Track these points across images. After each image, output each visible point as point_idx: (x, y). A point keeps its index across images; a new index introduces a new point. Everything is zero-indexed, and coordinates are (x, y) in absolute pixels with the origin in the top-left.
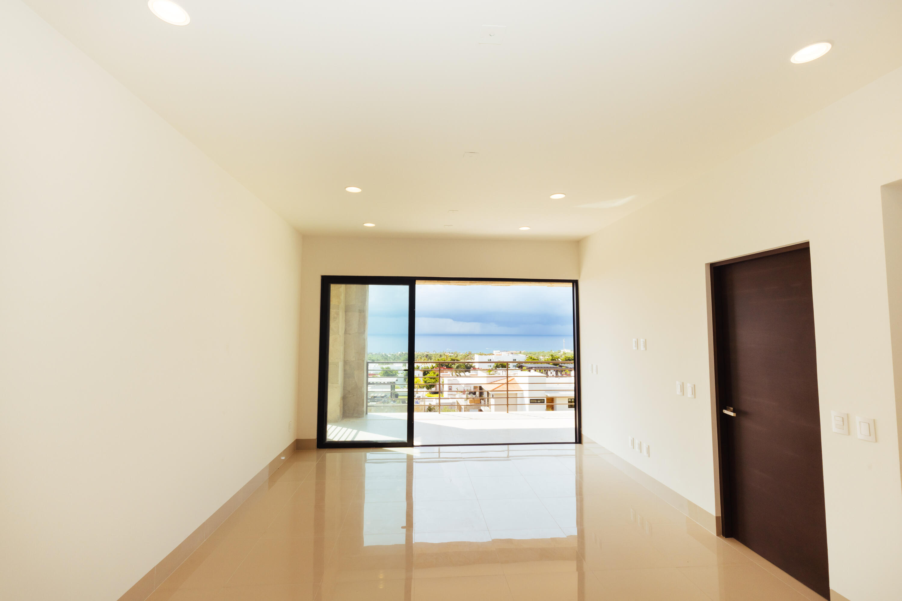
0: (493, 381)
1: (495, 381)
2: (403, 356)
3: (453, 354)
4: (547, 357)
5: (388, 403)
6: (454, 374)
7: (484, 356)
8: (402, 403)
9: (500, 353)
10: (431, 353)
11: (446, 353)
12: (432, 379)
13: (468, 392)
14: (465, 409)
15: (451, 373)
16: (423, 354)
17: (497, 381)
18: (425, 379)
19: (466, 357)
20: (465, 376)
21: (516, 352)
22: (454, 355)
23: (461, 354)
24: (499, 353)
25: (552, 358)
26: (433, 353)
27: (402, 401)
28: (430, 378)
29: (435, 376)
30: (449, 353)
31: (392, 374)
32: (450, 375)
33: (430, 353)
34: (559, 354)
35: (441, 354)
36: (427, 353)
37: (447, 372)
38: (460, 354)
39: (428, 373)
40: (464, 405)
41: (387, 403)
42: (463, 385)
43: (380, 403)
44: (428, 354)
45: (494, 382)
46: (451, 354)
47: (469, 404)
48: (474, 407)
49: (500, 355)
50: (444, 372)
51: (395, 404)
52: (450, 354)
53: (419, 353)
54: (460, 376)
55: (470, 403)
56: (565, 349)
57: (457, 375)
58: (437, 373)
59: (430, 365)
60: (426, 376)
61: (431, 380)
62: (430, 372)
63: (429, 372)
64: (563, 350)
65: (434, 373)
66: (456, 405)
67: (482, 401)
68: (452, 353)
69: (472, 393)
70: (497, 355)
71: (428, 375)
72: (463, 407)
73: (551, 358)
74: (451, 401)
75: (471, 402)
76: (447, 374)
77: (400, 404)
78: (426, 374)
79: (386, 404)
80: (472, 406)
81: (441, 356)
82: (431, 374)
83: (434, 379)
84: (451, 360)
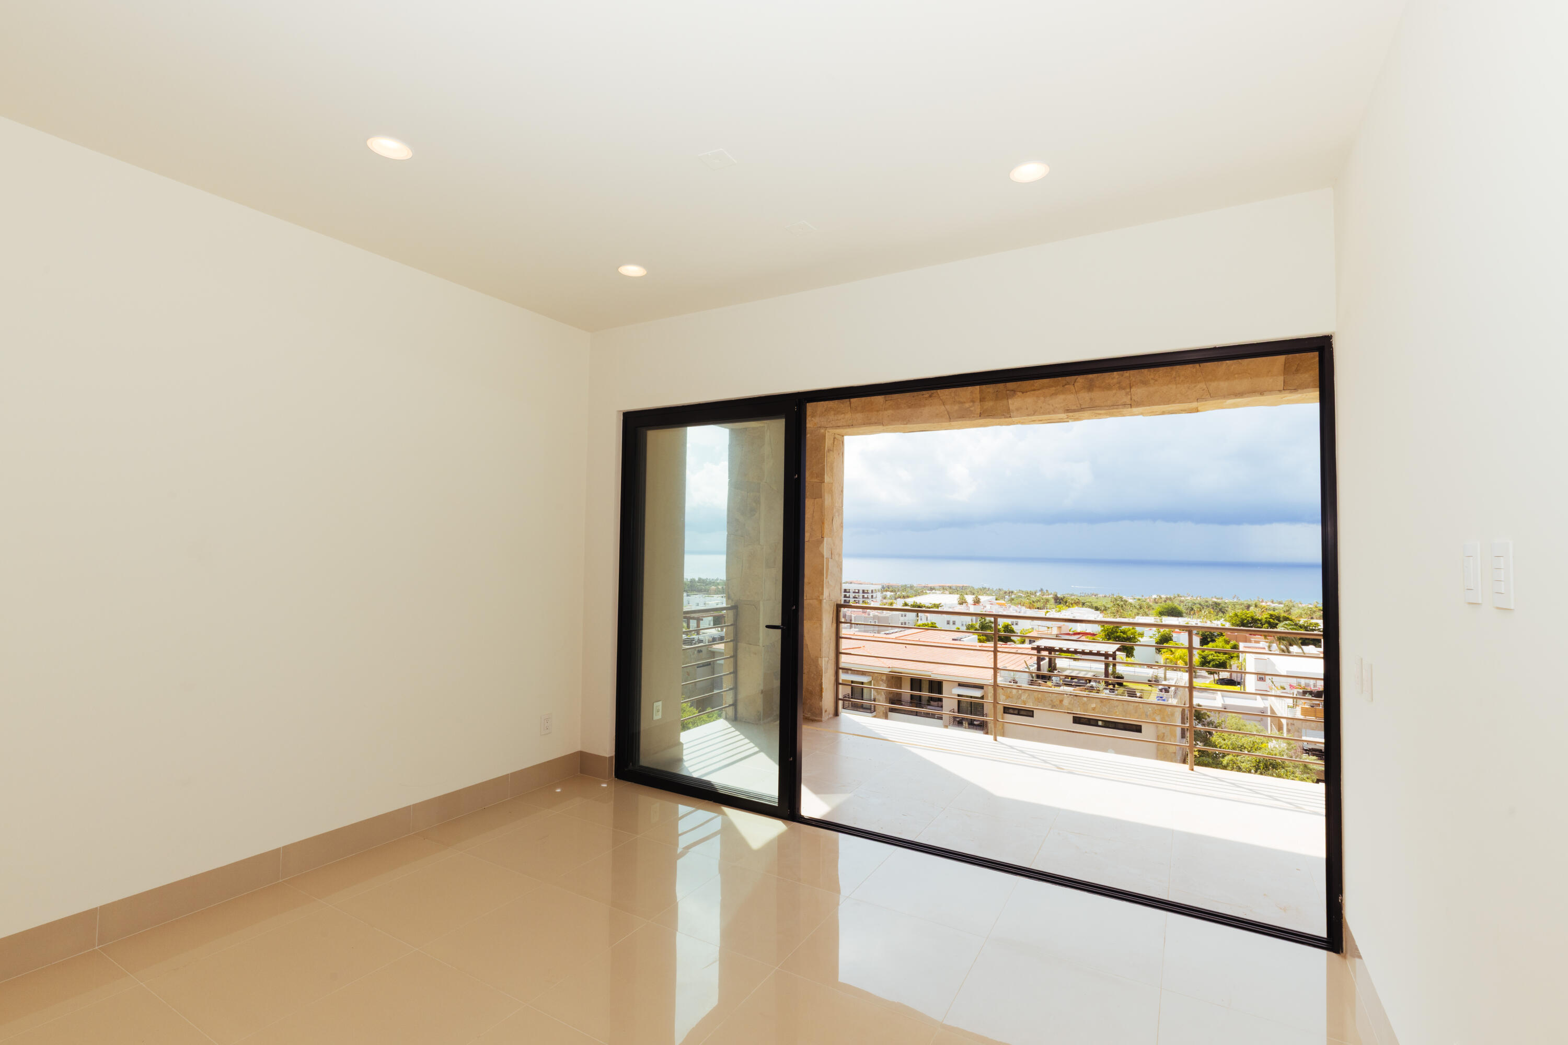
2: (1161, 603)
5: (1098, 691)
6: (1274, 646)
8: (1129, 696)
10: (1226, 601)
12: (1219, 653)
13: (1301, 691)
14: (1290, 726)
15: (1267, 644)
16: (1207, 602)
18: (1203, 651)
20: (1304, 653)
23: (1304, 605)
26: (1231, 601)
27: (1128, 691)
28: (1216, 652)
29: (1228, 648)
30: (1272, 602)
31: (1125, 636)
32: (1264, 648)
33: (1224, 600)
35: (1249, 603)
36: (1217, 599)
37: (1258, 642)
39: (1213, 641)
40: (1286, 716)
41: (1097, 693)
43: (1081, 691)
44: (1219, 601)
46: (1277, 605)
47: (1299, 715)
48: (1313, 724)
50: (1250, 642)
51: (1112, 696)
52: (1268, 605)
53: (1198, 598)
54: (1289, 652)
55: (1301, 714)
57: (1283, 651)
58: (1233, 642)
59: (1218, 623)
60: (1205, 647)
61: (1218, 656)
62: (1216, 639)
63: (1214, 638)
65: (1227, 642)
66: (1269, 714)
68: (1280, 603)
69: (1311, 693)
71: (1211, 645)
72: (1284, 721)
74: (1259, 703)
75: (1304, 712)
76: (1257, 645)
77: (1123, 697)
78: (1207, 643)
79: (1093, 694)
80: (1308, 723)
81: (1248, 607)
82: (1219, 643)
83: (1225, 653)
84: (1268, 616)
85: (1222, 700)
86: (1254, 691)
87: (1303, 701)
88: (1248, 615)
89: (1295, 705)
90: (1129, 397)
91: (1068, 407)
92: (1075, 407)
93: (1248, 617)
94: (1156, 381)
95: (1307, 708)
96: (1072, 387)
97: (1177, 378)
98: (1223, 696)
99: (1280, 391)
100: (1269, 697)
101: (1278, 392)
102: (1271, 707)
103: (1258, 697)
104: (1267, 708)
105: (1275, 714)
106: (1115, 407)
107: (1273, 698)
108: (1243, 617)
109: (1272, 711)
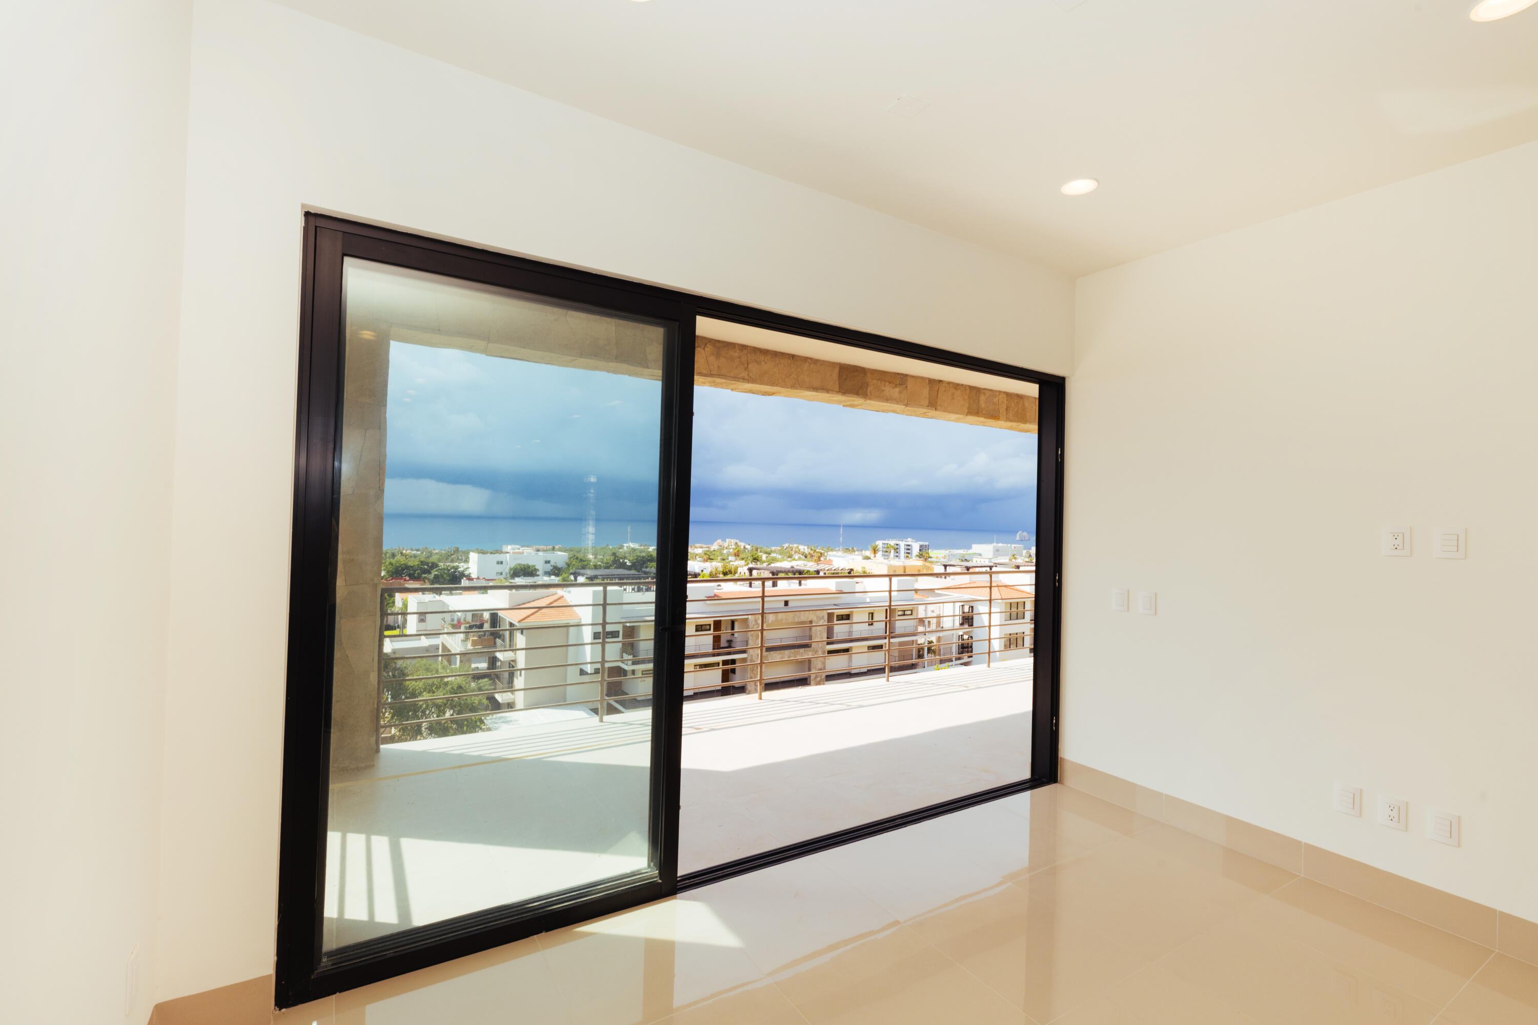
0: (522, 602)
1: (527, 601)
3: (419, 553)
4: (600, 555)
7: (489, 554)
9: (521, 551)
11: (403, 549)
13: (467, 625)
14: (461, 659)
17: (529, 602)
19: (448, 557)
21: (545, 547)
22: (422, 553)
23: (437, 551)
24: (519, 549)
25: (615, 558)
30: (412, 550)
34: (621, 550)
35: (393, 551)
38: (434, 551)
40: (458, 650)
42: (459, 614)
45: (519, 605)
46: (415, 552)
47: (469, 647)
49: (520, 553)
52: (413, 552)
55: (472, 646)
56: (630, 543)
64: (628, 545)
66: (440, 653)
67: (499, 641)
68: (418, 550)
69: (478, 625)
70: (513, 553)
72: (457, 657)
73: (612, 558)
74: (424, 642)
75: (474, 643)
80: (479, 653)
81: (393, 555)
84: (419, 563)
85: (391, 645)
86: (415, 633)
87: (472, 634)
88: (402, 563)
89: (466, 639)
90: (747, 372)
91: (700, 370)
92: (705, 372)
93: (402, 564)
94: (766, 363)
95: (475, 640)
96: (702, 351)
97: (779, 365)
98: (391, 642)
99: (837, 392)
100: (441, 636)
101: (835, 392)
102: (443, 644)
103: (423, 637)
104: (439, 645)
105: (449, 651)
106: (737, 379)
107: (445, 635)
108: (398, 565)
109: (445, 648)
